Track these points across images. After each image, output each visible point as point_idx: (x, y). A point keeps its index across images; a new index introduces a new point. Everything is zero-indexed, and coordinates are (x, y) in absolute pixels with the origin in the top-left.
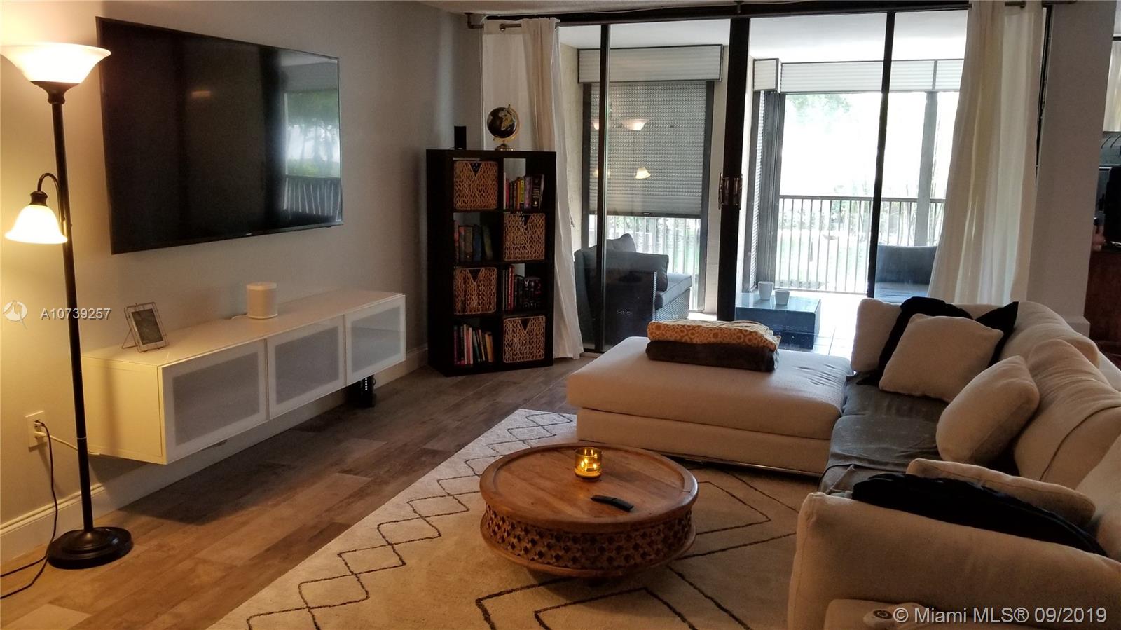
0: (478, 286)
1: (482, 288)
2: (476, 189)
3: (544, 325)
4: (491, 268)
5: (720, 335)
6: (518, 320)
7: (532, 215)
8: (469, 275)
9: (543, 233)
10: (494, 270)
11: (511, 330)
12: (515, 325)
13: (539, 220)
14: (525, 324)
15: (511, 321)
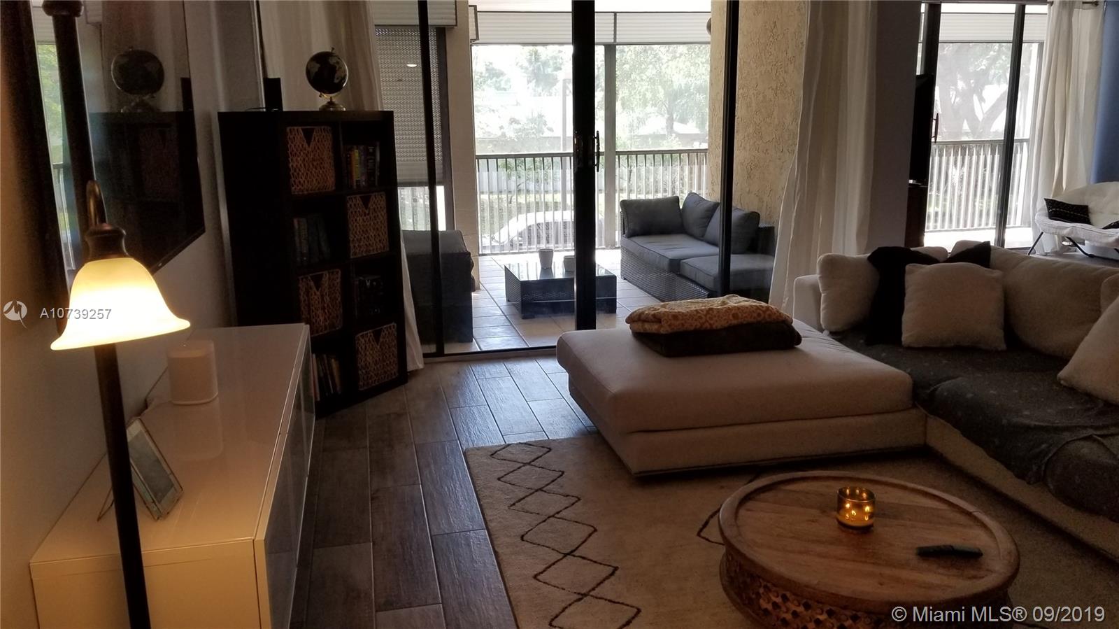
0: (322, 296)
1: (327, 298)
2: (311, 166)
3: (396, 333)
4: (335, 270)
5: (740, 315)
6: (369, 333)
7: (373, 195)
8: (312, 284)
9: (385, 217)
10: (337, 273)
11: (364, 347)
12: (367, 339)
13: (379, 201)
14: (377, 335)
15: (362, 336)
